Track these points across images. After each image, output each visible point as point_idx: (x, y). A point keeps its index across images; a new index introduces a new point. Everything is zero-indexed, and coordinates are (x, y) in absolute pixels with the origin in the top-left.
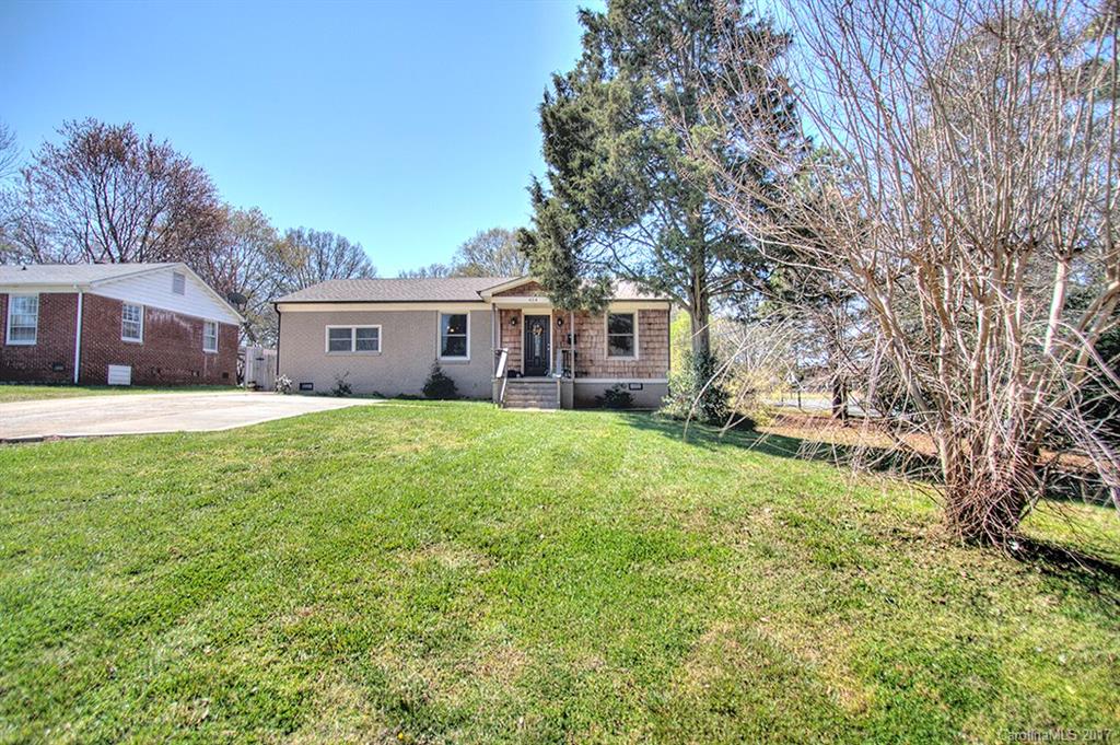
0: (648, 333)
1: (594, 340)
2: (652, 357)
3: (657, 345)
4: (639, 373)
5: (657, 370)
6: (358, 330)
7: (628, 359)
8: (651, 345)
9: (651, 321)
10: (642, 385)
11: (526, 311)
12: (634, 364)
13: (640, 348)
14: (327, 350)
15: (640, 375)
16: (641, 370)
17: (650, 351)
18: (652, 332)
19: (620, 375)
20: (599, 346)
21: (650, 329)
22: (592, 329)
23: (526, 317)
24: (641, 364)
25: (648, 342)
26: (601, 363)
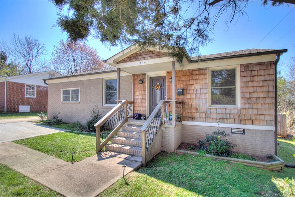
0: (251, 84)
1: (199, 92)
2: (255, 106)
3: (261, 95)
4: (241, 120)
5: (261, 117)
6: (72, 90)
7: (230, 107)
8: (254, 95)
9: (253, 73)
10: (244, 130)
11: (151, 74)
12: (235, 111)
13: (242, 98)
14: (62, 100)
15: (241, 121)
16: (243, 117)
17: (254, 100)
18: (256, 84)
19: (222, 120)
20: (202, 96)
21: (253, 81)
22: (197, 84)
23: (151, 79)
24: (243, 112)
25: (250, 93)
26: (205, 110)
